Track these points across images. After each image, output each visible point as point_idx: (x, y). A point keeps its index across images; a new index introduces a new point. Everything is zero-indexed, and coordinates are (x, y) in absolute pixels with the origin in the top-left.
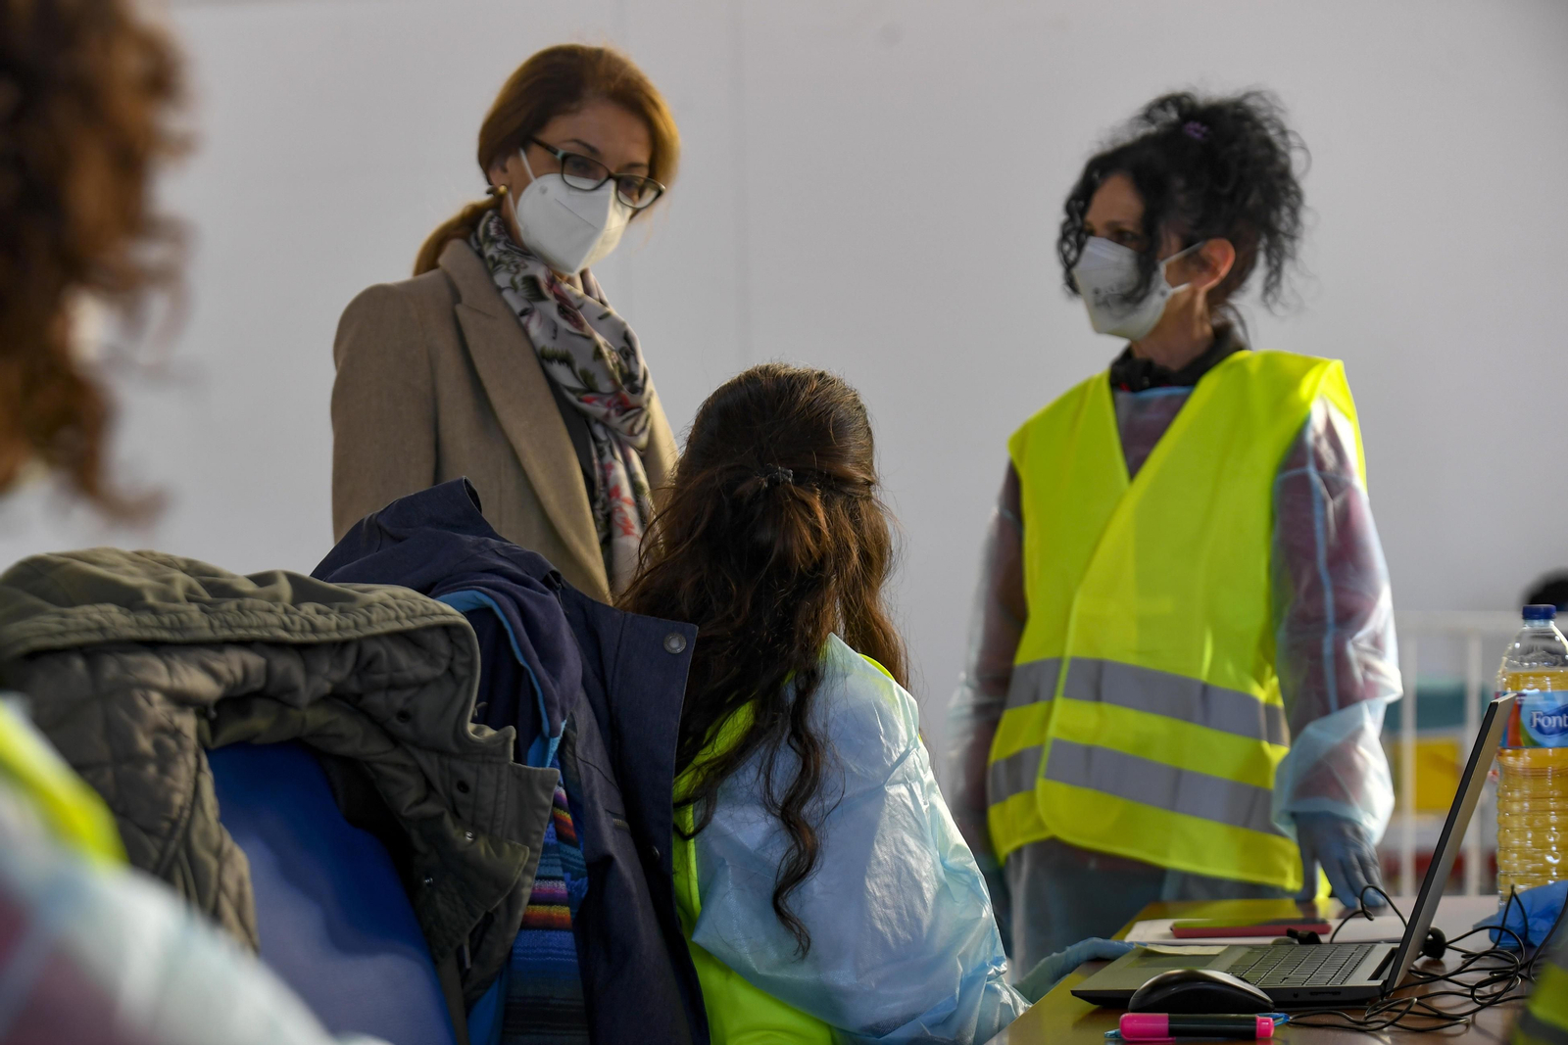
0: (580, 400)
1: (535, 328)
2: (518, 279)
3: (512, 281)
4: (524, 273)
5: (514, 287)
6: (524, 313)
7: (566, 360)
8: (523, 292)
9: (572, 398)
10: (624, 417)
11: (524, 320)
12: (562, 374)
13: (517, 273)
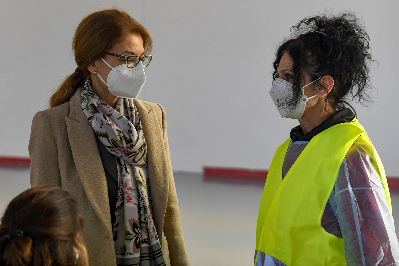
0: (112, 151)
1: (94, 123)
2: (89, 105)
3: (87, 106)
4: (91, 103)
5: (87, 108)
6: (90, 118)
7: (106, 136)
8: (90, 110)
9: (109, 150)
10: (128, 157)
11: (90, 121)
12: (104, 141)
13: (88, 103)
